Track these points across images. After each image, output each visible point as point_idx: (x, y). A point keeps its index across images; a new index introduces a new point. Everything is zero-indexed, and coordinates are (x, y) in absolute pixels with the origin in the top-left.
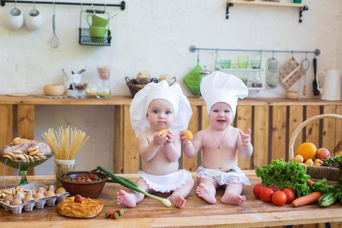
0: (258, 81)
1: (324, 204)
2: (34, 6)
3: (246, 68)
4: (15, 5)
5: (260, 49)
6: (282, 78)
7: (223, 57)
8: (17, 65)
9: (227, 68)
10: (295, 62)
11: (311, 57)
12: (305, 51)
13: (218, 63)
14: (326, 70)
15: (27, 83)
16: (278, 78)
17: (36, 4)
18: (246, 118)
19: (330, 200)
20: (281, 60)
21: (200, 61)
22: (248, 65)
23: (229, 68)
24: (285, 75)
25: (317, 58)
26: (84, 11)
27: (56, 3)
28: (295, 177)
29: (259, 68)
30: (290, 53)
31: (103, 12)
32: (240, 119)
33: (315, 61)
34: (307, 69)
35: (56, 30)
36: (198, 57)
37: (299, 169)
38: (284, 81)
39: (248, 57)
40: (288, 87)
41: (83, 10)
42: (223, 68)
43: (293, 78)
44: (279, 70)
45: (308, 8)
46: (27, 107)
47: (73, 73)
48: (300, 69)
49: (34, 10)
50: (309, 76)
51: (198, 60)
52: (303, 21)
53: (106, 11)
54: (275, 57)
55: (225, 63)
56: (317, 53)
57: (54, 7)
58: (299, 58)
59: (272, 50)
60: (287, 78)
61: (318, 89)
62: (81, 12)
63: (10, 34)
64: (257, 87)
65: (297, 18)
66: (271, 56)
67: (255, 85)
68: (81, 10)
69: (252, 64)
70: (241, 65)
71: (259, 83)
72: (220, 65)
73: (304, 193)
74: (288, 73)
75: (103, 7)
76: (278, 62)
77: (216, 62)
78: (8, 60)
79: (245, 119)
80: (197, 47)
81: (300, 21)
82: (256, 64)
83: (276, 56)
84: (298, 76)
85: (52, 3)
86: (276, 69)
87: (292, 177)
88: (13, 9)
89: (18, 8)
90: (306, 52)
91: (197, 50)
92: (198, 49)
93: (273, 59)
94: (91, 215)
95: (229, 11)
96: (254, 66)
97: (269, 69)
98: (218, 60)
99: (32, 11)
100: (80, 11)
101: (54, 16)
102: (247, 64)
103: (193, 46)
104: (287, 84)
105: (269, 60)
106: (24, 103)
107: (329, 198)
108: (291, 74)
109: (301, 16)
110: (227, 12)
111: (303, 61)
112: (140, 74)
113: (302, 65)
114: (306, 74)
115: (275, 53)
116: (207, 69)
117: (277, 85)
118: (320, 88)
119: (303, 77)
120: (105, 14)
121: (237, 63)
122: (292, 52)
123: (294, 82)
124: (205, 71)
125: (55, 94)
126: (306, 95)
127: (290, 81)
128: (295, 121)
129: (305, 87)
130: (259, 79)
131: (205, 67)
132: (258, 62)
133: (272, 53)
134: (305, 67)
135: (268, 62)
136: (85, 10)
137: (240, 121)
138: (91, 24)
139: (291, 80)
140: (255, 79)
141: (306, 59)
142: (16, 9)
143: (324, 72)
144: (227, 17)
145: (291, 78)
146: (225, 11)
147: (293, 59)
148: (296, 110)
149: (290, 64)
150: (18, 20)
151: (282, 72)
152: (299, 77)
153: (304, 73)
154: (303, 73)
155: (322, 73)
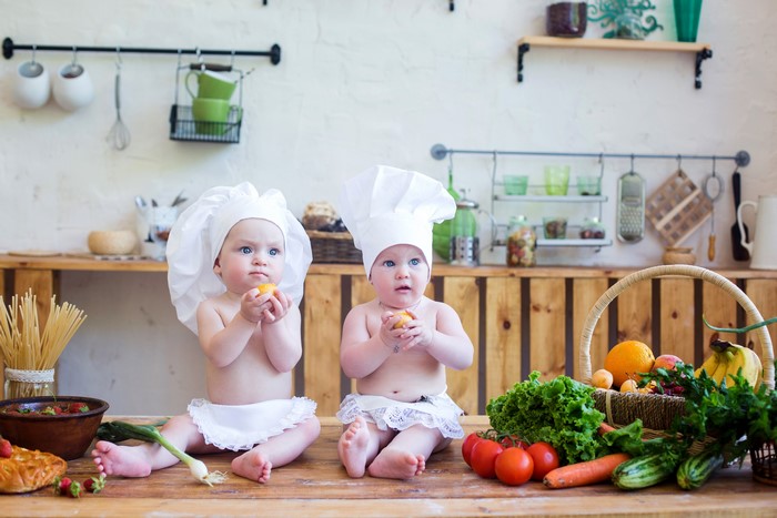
0: (595, 225)
1: (625, 481)
2: (75, 57)
3: (565, 194)
4: (34, 56)
5: (598, 151)
6: (654, 220)
7: (511, 169)
8: (37, 188)
9: (520, 194)
10: (687, 180)
11: (726, 170)
12: (711, 154)
13: (500, 184)
14: (760, 197)
15: (59, 229)
16: (643, 218)
17: (81, 53)
18: (551, 307)
19: (644, 472)
20: (653, 176)
21: (454, 178)
22: (570, 190)
23: (524, 193)
24: (662, 213)
25: (741, 171)
26: (184, 68)
27: (123, 50)
28: (562, 415)
29: (598, 194)
30: (674, 160)
31: (229, 69)
32: (537, 309)
33: (736, 178)
34: (718, 198)
35: (122, 111)
36: (450, 171)
37: (572, 396)
38: (660, 226)
39: (568, 168)
40: (671, 239)
41: (183, 65)
42: (510, 194)
43: (683, 218)
44: (648, 201)
45: (711, 52)
46: (35, 276)
47: (155, 204)
48: (698, 196)
49: (74, 65)
50: (722, 215)
51: (451, 177)
52: (703, 85)
53: (234, 67)
54: (635, 171)
55: (515, 185)
56: (742, 159)
57: (120, 59)
58: (695, 173)
59: (630, 153)
60: (668, 218)
61: (743, 243)
62: (179, 68)
63: (23, 120)
64: (590, 237)
65: (691, 79)
66: (626, 166)
67: (587, 234)
68: (179, 63)
69: (579, 185)
70: (553, 190)
71: (596, 230)
72: (503, 187)
73: (584, 457)
74: (670, 209)
75: (229, 57)
76: (643, 181)
77: (493, 181)
78: (17, 178)
79: (549, 311)
80: (448, 148)
81: (698, 85)
82: (590, 186)
83: (639, 167)
84: (696, 213)
85: (113, 50)
86: (638, 196)
87: (556, 415)
88: (28, 64)
89: (38, 60)
90: (714, 158)
91: (448, 155)
92: (452, 152)
93: (632, 174)
94: (21, 487)
95: (525, 63)
96: (587, 190)
97: (623, 198)
98: (499, 178)
99: (69, 67)
100: (176, 66)
101: (118, 78)
102: (567, 186)
103: (441, 146)
104: (667, 234)
105: (623, 177)
106: (28, 266)
107: (641, 468)
108: (678, 209)
109: (698, 72)
110: (520, 67)
111: (708, 178)
112: (310, 208)
113: (704, 188)
114: (715, 210)
115: (636, 160)
116: (468, 196)
117: (642, 235)
118: (747, 241)
119: (709, 216)
120: (232, 73)
121: (543, 183)
122: (679, 157)
123: (685, 228)
124: (465, 200)
125: (110, 250)
126: (716, 259)
127: (675, 227)
128: (675, 315)
129: (712, 240)
130: (596, 220)
131: (463, 191)
132: (596, 182)
133: (629, 159)
134: (712, 193)
135: (621, 182)
136: (188, 64)
137: (537, 314)
138: (196, 94)
139: (678, 224)
140: (586, 219)
141: (714, 175)
142: (33, 63)
143: (755, 204)
144: (520, 79)
145: (677, 218)
146: (515, 64)
147: (680, 174)
148: (676, 289)
149: (674, 186)
150: (38, 88)
151: (655, 204)
152: (697, 217)
153: (711, 209)
154: (706, 207)
155: (752, 206)
